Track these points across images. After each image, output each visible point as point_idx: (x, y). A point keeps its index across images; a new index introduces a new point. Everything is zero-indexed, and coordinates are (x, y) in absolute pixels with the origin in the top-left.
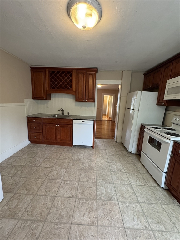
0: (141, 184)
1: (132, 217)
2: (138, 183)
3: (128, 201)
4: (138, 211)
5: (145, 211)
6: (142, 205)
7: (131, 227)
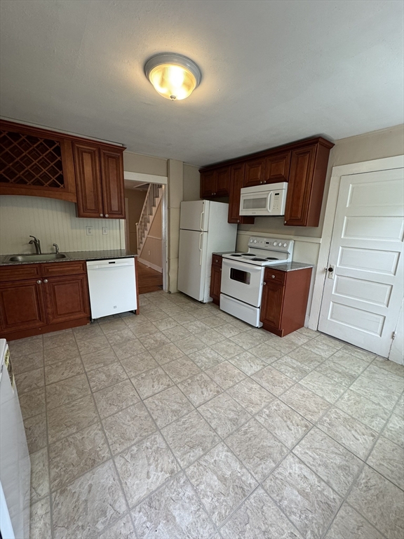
0: (236, 333)
1: (249, 365)
2: (233, 333)
3: (236, 354)
4: (250, 358)
5: (256, 354)
6: (250, 351)
7: (253, 372)
